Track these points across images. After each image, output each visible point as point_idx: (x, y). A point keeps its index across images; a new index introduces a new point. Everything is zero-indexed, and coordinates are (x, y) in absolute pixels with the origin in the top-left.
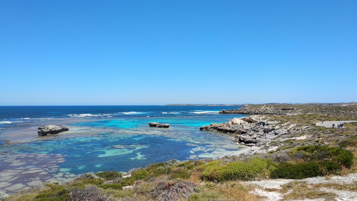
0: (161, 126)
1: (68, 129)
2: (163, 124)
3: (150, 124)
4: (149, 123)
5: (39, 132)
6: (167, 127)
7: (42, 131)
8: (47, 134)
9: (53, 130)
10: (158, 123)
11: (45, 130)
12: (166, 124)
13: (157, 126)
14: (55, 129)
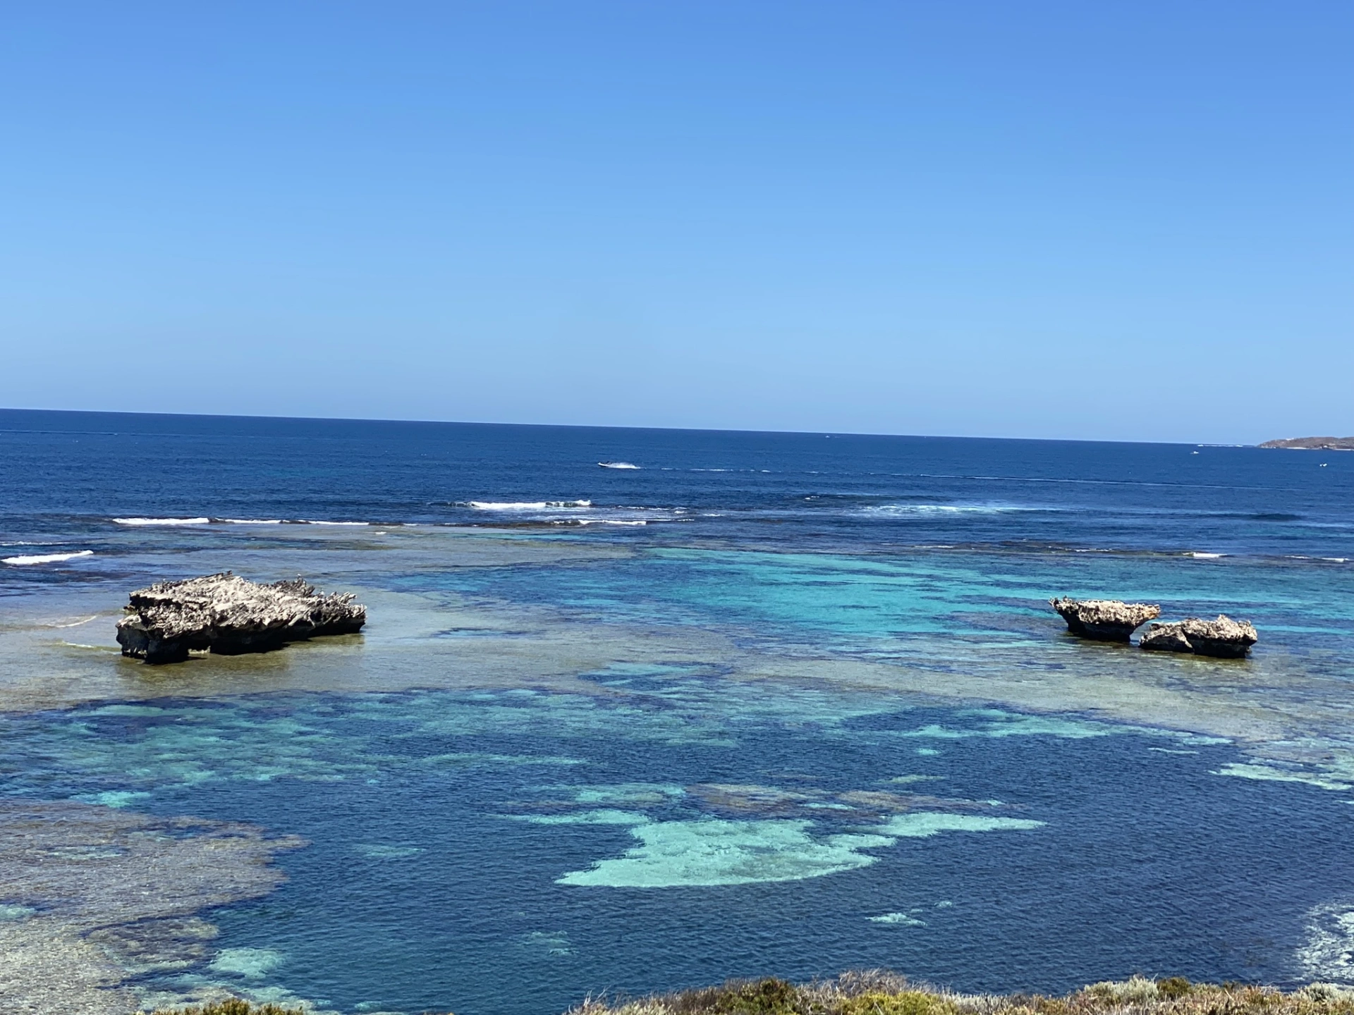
0: (1173, 639)
1: (361, 616)
2: (1194, 626)
3: (1070, 615)
4: (1064, 605)
5: (124, 635)
6: (1235, 650)
7: (146, 621)
8: (192, 653)
9: (237, 621)
10: (1146, 611)
11: (176, 622)
12: (1222, 621)
13: (1137, 638)
14: (256, 617)
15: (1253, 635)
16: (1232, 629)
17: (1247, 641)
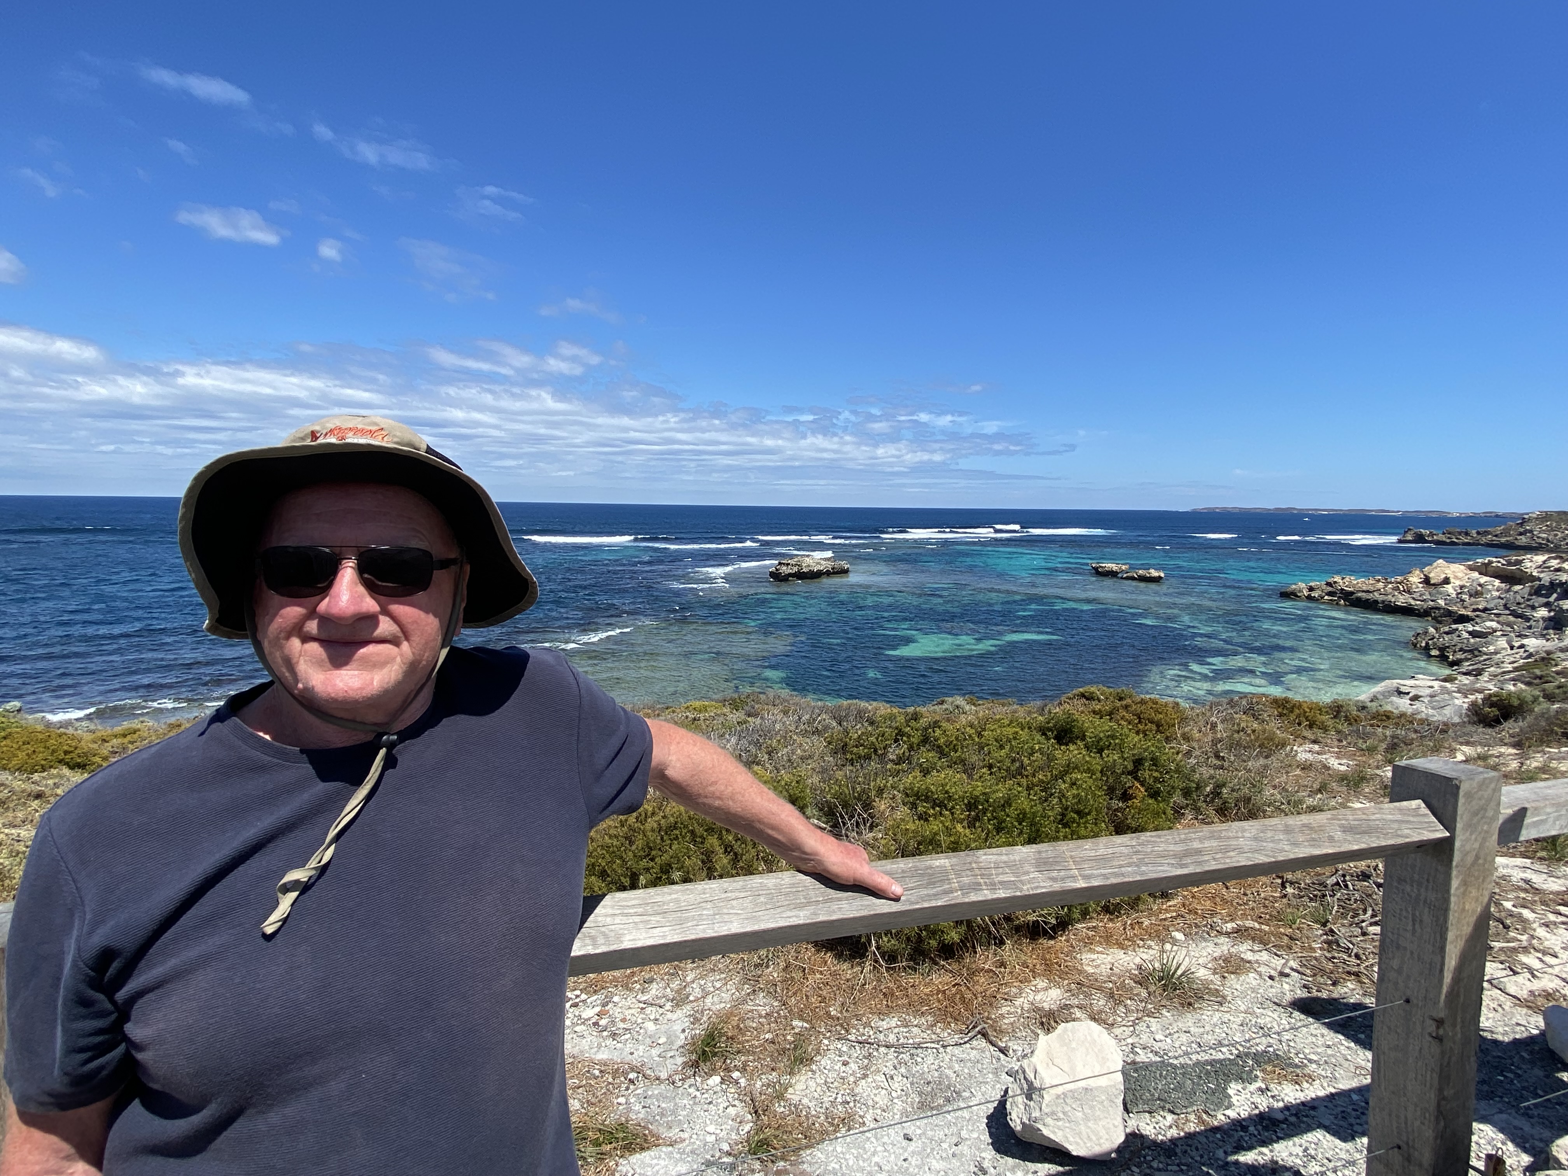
0: (1132, 576)
1: (848, 569)
2: (1141, 573)
3: (1096, 568)
4: (1095, 565)
6: (1155, 580)
7: (777, 569)
8: (791, 579)
9: (805, 570)
10: (1125, 567)
11: (786, 570)
12: (1154, 570)
13: (1119, 576)
14: (812, 568)
15: (1162, 575)
16: (1154, 573)
17: (1160, 578)
